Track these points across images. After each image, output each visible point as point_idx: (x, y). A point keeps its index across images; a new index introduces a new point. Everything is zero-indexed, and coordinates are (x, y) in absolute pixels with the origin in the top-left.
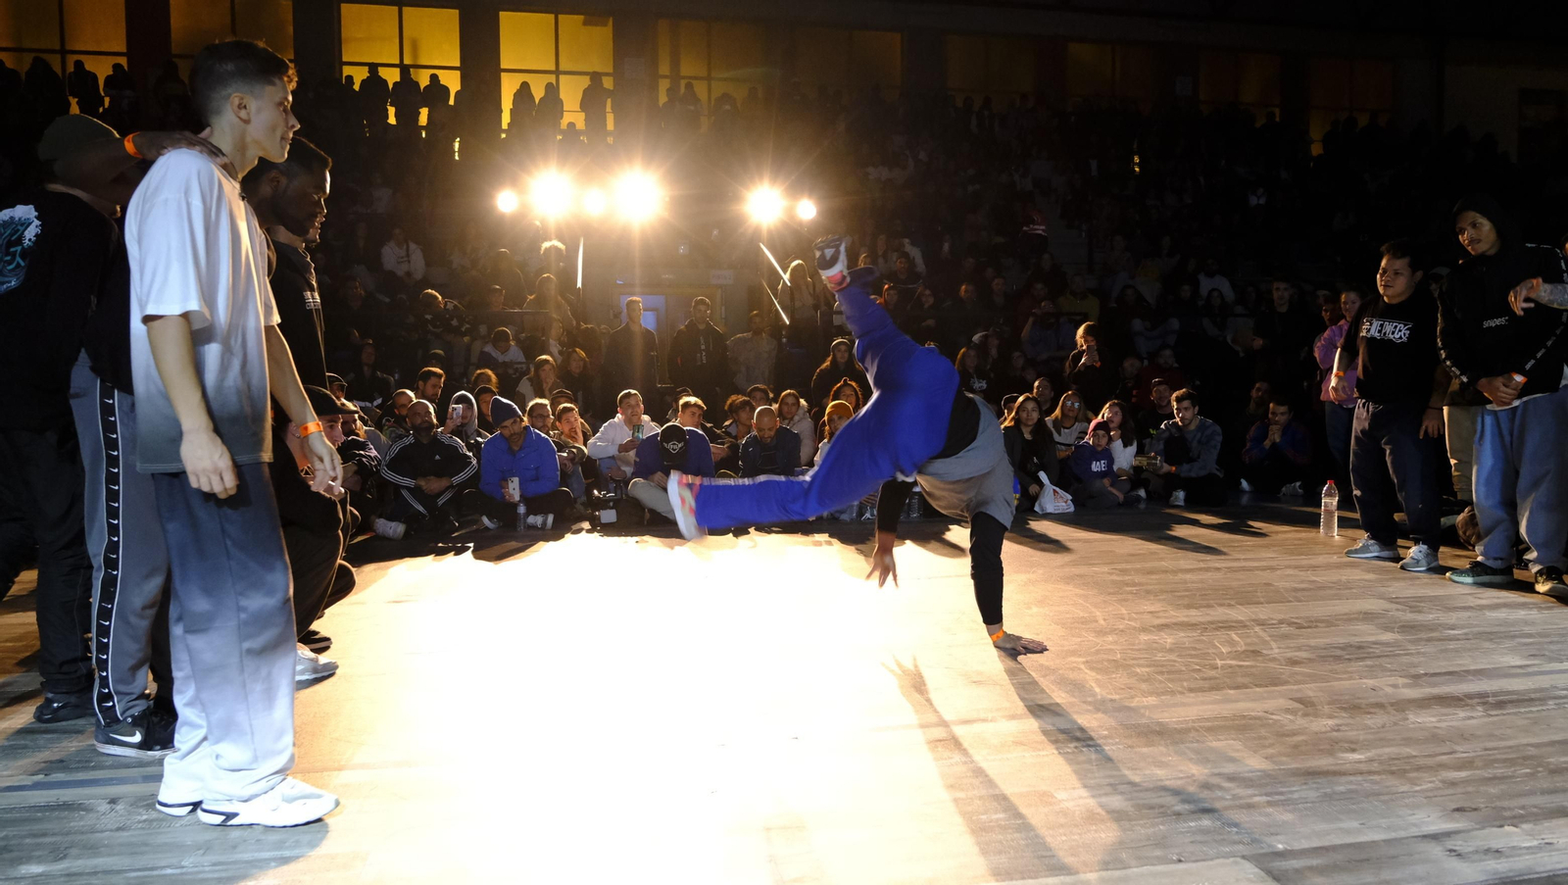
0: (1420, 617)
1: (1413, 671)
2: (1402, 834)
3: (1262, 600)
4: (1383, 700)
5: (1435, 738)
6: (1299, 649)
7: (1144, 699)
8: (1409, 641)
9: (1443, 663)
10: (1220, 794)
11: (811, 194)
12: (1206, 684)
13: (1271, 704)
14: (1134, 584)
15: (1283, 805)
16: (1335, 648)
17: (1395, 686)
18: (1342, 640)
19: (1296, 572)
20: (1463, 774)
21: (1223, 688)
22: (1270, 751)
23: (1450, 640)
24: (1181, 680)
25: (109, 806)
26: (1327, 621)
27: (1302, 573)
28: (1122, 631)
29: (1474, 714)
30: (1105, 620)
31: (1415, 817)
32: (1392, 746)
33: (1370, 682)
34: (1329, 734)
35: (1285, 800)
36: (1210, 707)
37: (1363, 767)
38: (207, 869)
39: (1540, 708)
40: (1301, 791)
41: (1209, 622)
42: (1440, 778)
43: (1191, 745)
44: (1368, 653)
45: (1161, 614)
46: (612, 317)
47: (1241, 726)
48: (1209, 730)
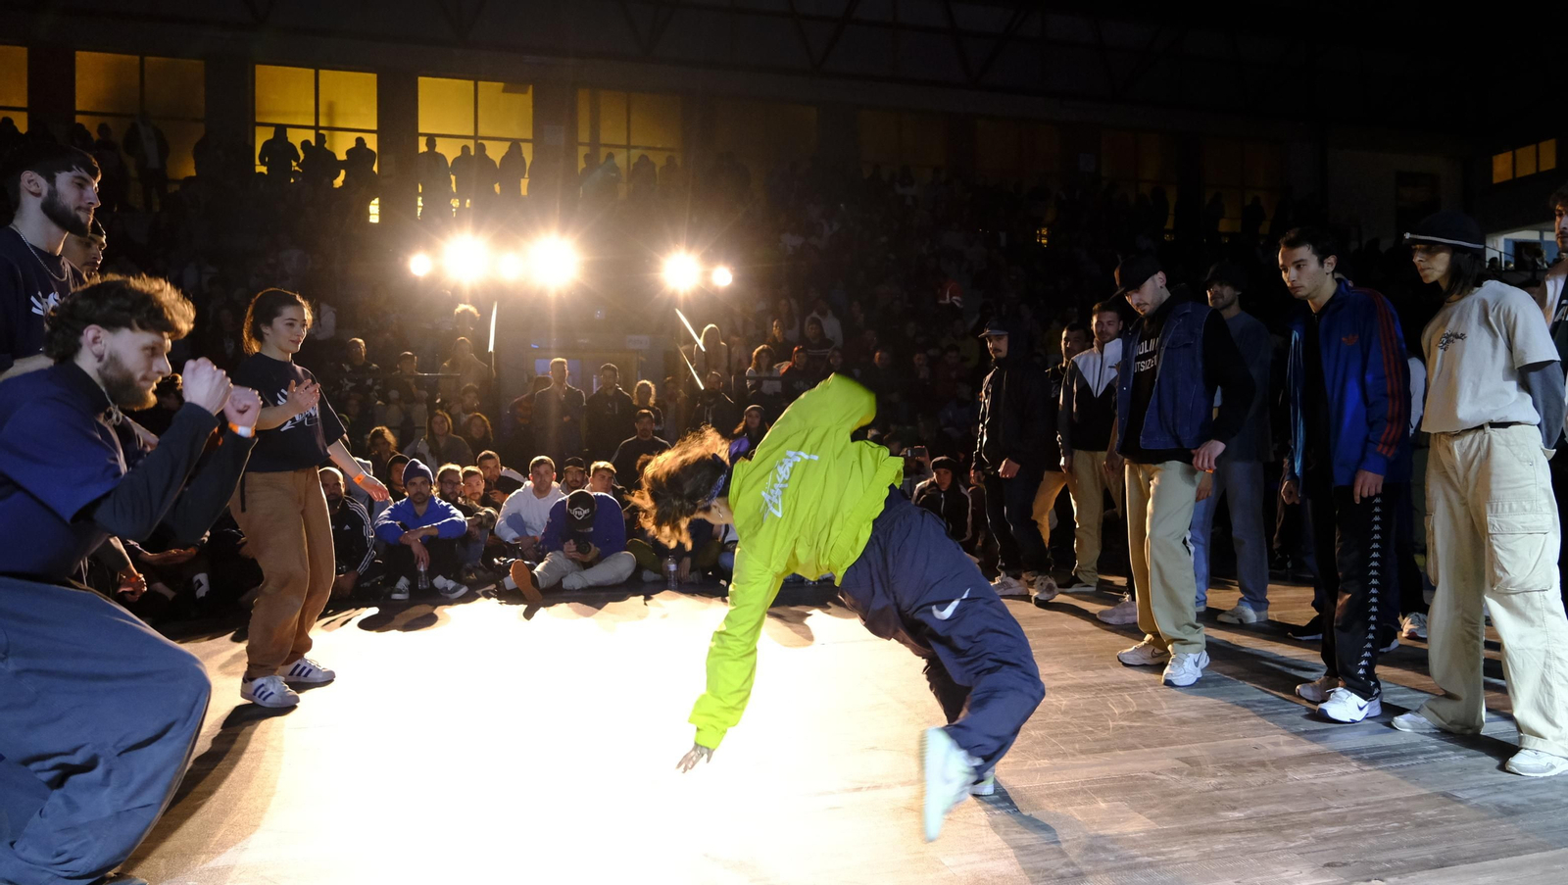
4: (1265, 758)
5: (1312, 794)
6: (1188, 708)
7: (1036, 762)
10: (1103, 856)
11: (727, 260)
12: (1097, 746)
13: (1157, 765)
15: (1164, 865)
17: (1276, 744)
20: (1335, 829)
21: (1114, 749)
22: (1155, 811)
24: (1073, 742)
29: (1349, 770)
31: (1288, 872)
32: (1271, 803)
33: (1253, 741)
34: (1211, 793)
35: (1165, 861)
36: (1099, 768)
37: (1242, 825)
39: (1410, 763)
40: (1180, 850)
41: (1104, 684)
42: (1313, 834)
43: (1079, 808)
44: (1253, 713)
45: (1059, 676)
46: (526, 381)
47: (1128, 788)
48: (1100, 792)
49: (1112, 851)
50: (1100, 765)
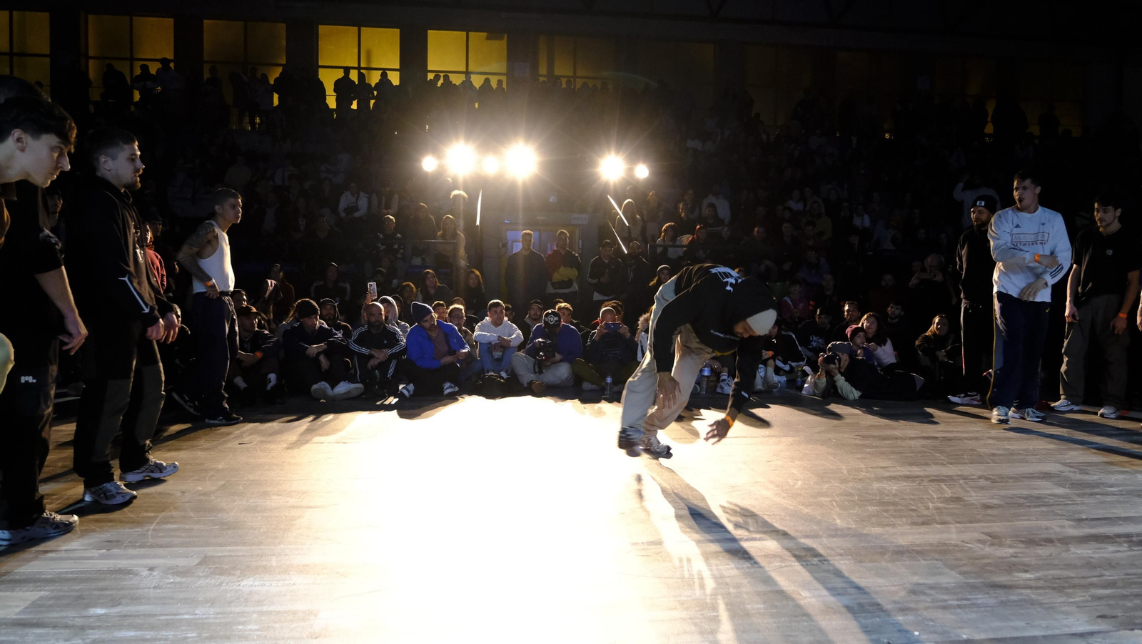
0: (1086, 477)
1: (1077, 516)
2: (1057, 632)
3: (966, 461)
4: (1053, 536)
5: (1089, 565)
6: (992, 497)
7: (872, 529)
8: (1079, 495)
9: (1101, 511)
10: (923, 598)
11: (645, 160)
13: (966, 536)
14: (872, 447)
15: (970, 608)
16: (1020, 497)
17: (1063, 527)
18: (1025, 492)
19: (995, 442)
20: (1108, 591)
21: (933, 523)
22: (963, 569)
23: (1109, 495)
24: (901, 517)
25: (148, 572)
26: (1016, 478)
27: (999, 442)
28: (860, 480)
29: (1121, 549)
30: (848, 472)
31: (1068, 620)
32: (1056, 569)
33: (1044, 523)
34: (1008, 559)
35: (971, 604)
36: (922, 536)
37: (1033, 584)
38: (212, 616)
40: (981, 598)
41: (925, 476)
42: (1089, 593)
43: (905, 563)
44: (1045, 502)
45: (890, 469)
46: (501, 246)
47: (943, 551)
48: (919, 552)
49: (931, 595)
50: (920, 534)
